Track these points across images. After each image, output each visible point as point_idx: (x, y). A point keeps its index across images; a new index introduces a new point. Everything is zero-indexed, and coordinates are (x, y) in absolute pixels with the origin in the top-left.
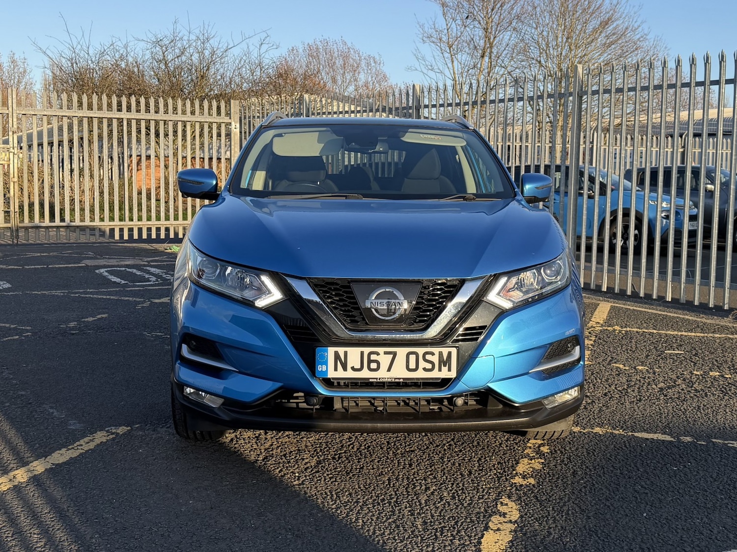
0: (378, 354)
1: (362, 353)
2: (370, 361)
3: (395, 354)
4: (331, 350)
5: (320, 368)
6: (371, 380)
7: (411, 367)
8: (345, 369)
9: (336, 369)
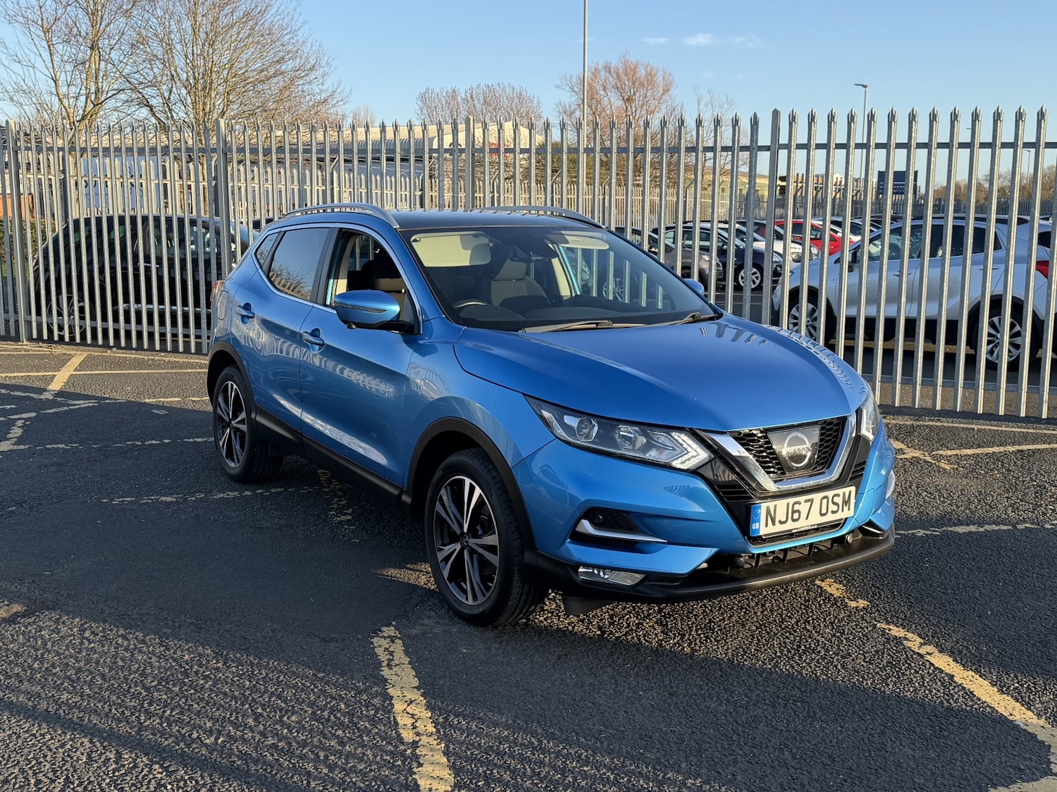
0: (800, 503)
1: (788, 504)
2: (794, 512)
3: (812, 501)
4: (764, 506)
5: (754, 526)
6: (794, 531)
7: (823, 512)
8: (774, 523)
9: (766, 526)
